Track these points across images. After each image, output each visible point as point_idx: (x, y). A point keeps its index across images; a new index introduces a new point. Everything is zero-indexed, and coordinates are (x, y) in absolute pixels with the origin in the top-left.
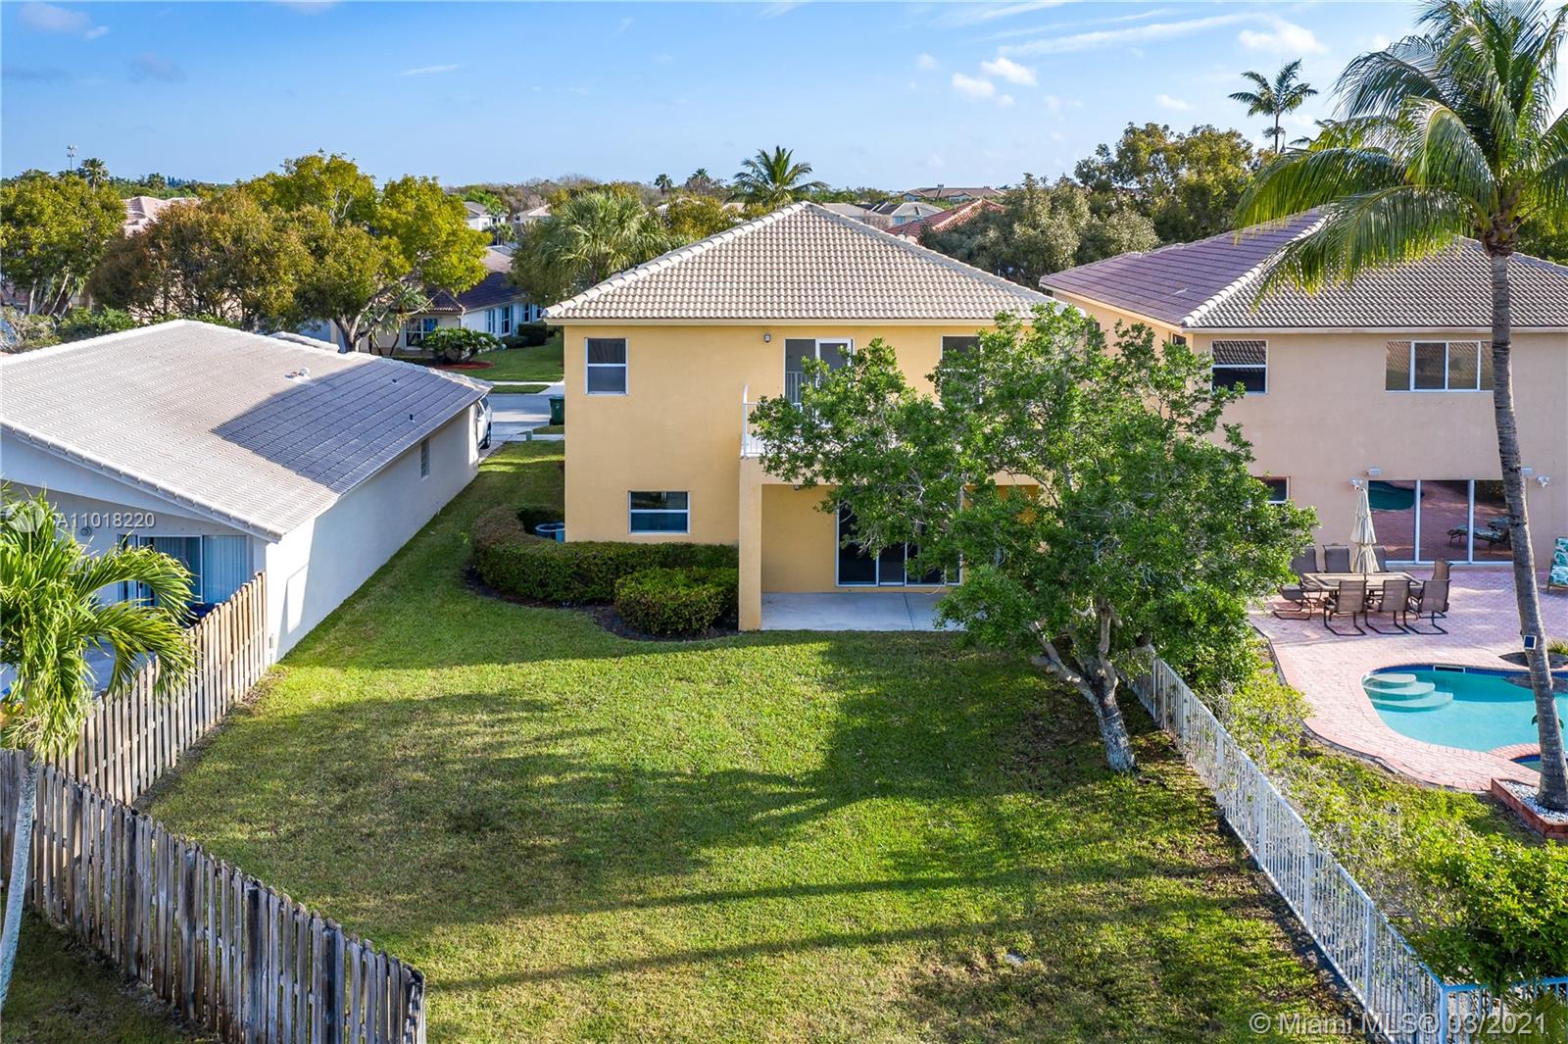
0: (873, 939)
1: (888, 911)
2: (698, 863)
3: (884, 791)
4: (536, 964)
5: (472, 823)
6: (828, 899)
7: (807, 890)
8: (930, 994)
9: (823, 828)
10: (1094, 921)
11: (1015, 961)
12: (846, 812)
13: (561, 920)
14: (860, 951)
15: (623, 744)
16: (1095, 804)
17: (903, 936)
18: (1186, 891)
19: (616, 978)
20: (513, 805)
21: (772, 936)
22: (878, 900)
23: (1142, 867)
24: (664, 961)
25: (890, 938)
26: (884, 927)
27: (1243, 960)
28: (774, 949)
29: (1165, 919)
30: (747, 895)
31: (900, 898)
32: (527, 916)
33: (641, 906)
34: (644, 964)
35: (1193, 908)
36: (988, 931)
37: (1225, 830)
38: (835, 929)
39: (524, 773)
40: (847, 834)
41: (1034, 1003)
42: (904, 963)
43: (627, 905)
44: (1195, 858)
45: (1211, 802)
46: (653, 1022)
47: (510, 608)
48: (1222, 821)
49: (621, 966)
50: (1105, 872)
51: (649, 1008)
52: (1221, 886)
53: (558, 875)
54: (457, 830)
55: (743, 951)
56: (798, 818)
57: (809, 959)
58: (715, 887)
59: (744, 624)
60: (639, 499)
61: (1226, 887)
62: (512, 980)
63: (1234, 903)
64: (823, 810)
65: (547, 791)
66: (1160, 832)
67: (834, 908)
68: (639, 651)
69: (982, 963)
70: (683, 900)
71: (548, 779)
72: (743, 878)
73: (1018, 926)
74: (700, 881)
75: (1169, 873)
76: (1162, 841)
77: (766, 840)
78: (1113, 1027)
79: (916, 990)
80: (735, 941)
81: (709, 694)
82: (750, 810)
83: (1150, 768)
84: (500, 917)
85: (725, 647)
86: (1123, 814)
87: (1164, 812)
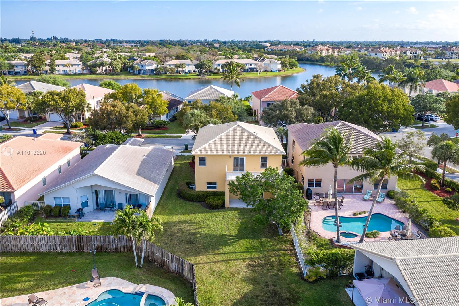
0: (244, 259)
1: (245, 255)
2: (221, 248)
3: (247, 238)
4: (202, 262)
5: (190, 242)
6: (238, 254)
7: (235, 253)
8: (250, 266)
9: (238, 243)
10: (272, 257)
11: (261, 262)
12: (241, 241)
13: (204, 256)
14: (242, 260)
15: (209, 230)
16: (276, 240)
17: (247, 259)
18: (285, 253)
19: (212, 263)
20: (195, 240)
21: (231, 259)
22: (245, 254)
23: (279, 250)
24: (218, 262)
25: (246, 259)
26: (245, 257)
27: (289, 262)
28: (231, 260)
29: (281, 257)
30: (228, 253)
31: (247, 254)
32: (200, 256)
33: (214, 254)
34: (215, 262)
35: (285, 255)
36: (258, 258)
37: (293, 244)
38: (239, 257)
39: (196, 235)
40: (241, 244)
41: (262, 267)
42: (247, 262)
43: (212, 254)
44: (288, 248)
45: (292, 240)
46: (217, 268)
47: (187, 202)
48: (293, 243)
49: (212, 262)
50: (274, 250)
51: (216, 267)
52: (290, 252)
53: (203, 250)
54: (188, 243)
55: (227, 260)
56: (234, 242)
57: (235, 261)
58: (223, 252)
59: (226, 207)
60: (208, 184)
61: (291, 252)
62: (200, 264)
63: (291, 255)
64: (238, 241)
65: (199, 237)
66: (284, 244)
67: (239, 255)
68: (210, 212)
69: (257, 262)
70: (219, 254)
71: (198, 235)
72: (227, 251)
73: (262, 257)
74: (221, 251)
75: (283, 250)
76: (284, 246)
77: (230, 245)
78: (271, 270)
79: (248, 265)
80: (226, 259)
81: (221, 220)
82: (228, 241)
83: (285, 235)
84: (197, 256)
85: (223, 211)
86: (279, 242)
87: (285, 241)
